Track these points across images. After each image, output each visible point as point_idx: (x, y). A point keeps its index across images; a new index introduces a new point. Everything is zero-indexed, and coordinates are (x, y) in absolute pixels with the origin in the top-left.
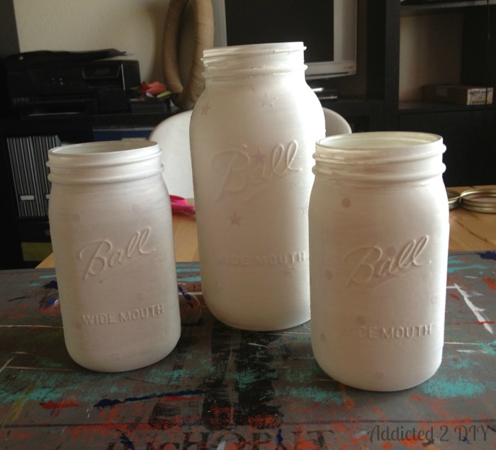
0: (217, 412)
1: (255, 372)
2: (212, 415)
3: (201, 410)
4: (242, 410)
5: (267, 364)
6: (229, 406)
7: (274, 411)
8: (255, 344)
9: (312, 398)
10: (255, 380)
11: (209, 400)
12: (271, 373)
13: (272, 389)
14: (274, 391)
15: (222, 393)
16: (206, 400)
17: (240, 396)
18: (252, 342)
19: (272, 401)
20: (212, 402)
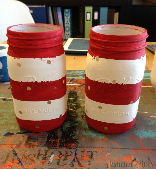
0: (53, 141)
1: (70, 122)
2: (50, 142)
3: (46, 140)
4: (62, 140)
5: (75, 119)
6: (58, 138)
7: (75, 141)
8: (72, 110)
9: (91, 136)
10: (70, 126)
11: (50, 135)
12: (76, 123)
13: (76, 131)
14: (76, 132)
15: (56, 132)
16: (49, 135)
17: (63, 133)
18: (71, 108)
19: (75, 136)
20: (51, 136)
